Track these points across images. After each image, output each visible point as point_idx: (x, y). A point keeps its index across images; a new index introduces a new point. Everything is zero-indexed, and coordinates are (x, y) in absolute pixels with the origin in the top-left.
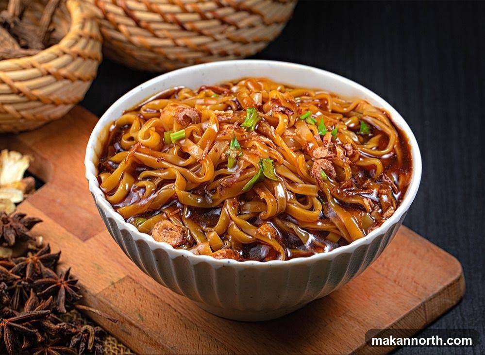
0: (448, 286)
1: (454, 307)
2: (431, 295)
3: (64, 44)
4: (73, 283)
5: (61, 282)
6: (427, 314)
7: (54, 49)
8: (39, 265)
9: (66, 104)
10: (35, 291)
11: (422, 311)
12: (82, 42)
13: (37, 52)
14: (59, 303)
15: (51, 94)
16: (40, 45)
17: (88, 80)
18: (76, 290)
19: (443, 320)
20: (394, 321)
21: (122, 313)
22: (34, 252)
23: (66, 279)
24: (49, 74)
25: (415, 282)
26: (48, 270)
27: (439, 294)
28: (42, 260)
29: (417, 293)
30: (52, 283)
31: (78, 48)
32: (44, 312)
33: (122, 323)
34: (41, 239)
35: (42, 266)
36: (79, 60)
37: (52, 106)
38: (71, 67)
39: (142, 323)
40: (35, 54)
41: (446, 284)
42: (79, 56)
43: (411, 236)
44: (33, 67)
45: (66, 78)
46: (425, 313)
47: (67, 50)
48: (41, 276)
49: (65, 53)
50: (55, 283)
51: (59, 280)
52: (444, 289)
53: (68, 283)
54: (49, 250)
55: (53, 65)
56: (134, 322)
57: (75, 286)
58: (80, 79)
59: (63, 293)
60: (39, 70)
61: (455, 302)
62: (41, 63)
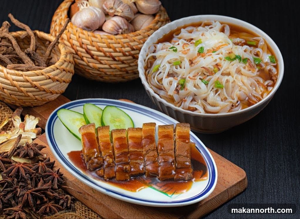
0: (239, 182)
1: (242, 192)
2: (231, 185)
3: (57, 64)
4: (61, 175)
5: (55, 175)
6: (229, 195)
7: (52, 66)
8: (45, 167)
9: (57, 93)
10: (43, 179)
11: (227, 193)
12: (66, 64)
13: (44, 67)
14: (54, 184)
15: (50, 88)
16: (45, 65)
17: (68, 83)
18: (62, 179)
19: (237, 198)
20: (213, 197)
21: (84, 190)
22: (42, 161)
23: (57, 173)
24: (50, 78)
25: (223, 180)
26: (49, 169)
27: (235, 185)
28: (46, 164)
29: (224, 184)
30: (51, 175)
31: (64, 66)
32: (48, 187)
33: (84, 194)
34: (45, 155)
35: (46, 167)
36: (64, 72)
37: (51, 94)
38: (60, 75)
39: (94, 194)
40: (43, 69)
41: (239, 181)
42: (64, 70)
43: (222, 159)
44: (43, 75)
45: (57, 81)
46: (228, 194)
47: (59, 67)
48: (45, 172)
49: (57, 69)
50: (53, 175)
51: (54, 174)
52: (237, 183)
53: (59, 175)
54: (49, 160)
55: (52, 74)
56: (90, 194)
57: (62, 177)
58: (64, 82)
59: (57, 179)
60: (45, 76)
61: (242, 190)
62: (46, 73)
